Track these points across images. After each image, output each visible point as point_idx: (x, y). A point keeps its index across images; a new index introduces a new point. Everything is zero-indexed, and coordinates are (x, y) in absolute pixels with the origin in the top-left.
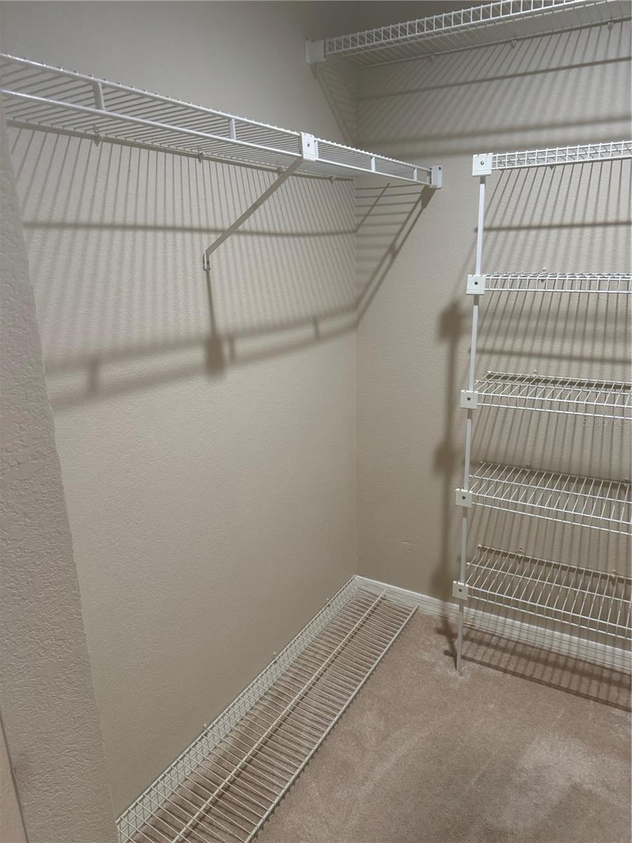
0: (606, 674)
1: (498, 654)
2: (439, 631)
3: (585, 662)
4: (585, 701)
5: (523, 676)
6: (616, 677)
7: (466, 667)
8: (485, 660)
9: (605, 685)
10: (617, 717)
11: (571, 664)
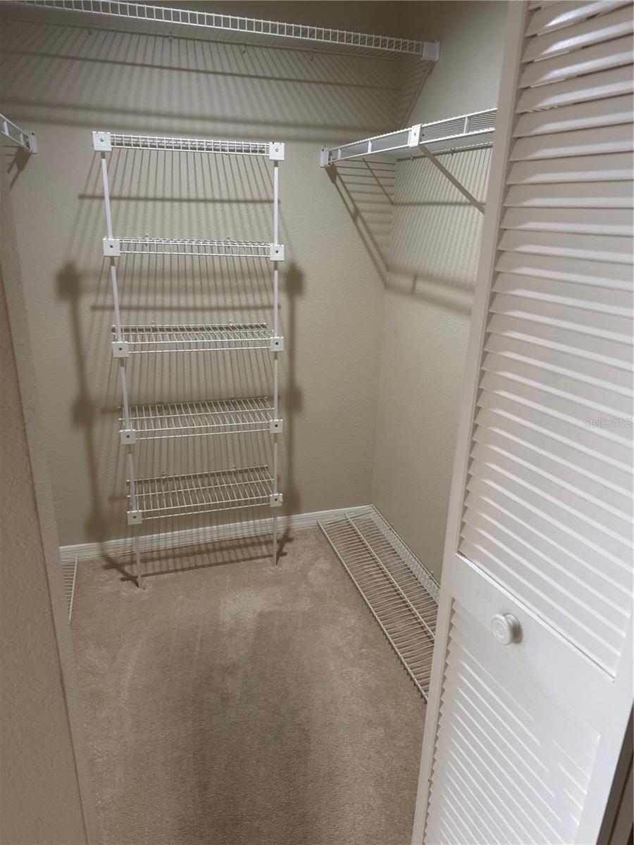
0: (242, 542)
1: (164, 562)
2: (106, 568)
3: (225, 541)
4: (238, 564)
5: (190, 568)
6: (248, 541)
7: (145, 582)
8: (156, 571)
9: (244, 549)
10: (262, 564)
11: (217, 546)
